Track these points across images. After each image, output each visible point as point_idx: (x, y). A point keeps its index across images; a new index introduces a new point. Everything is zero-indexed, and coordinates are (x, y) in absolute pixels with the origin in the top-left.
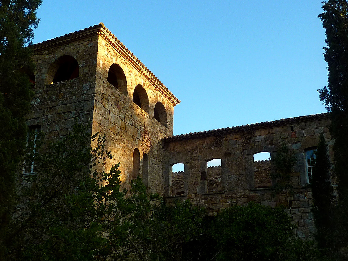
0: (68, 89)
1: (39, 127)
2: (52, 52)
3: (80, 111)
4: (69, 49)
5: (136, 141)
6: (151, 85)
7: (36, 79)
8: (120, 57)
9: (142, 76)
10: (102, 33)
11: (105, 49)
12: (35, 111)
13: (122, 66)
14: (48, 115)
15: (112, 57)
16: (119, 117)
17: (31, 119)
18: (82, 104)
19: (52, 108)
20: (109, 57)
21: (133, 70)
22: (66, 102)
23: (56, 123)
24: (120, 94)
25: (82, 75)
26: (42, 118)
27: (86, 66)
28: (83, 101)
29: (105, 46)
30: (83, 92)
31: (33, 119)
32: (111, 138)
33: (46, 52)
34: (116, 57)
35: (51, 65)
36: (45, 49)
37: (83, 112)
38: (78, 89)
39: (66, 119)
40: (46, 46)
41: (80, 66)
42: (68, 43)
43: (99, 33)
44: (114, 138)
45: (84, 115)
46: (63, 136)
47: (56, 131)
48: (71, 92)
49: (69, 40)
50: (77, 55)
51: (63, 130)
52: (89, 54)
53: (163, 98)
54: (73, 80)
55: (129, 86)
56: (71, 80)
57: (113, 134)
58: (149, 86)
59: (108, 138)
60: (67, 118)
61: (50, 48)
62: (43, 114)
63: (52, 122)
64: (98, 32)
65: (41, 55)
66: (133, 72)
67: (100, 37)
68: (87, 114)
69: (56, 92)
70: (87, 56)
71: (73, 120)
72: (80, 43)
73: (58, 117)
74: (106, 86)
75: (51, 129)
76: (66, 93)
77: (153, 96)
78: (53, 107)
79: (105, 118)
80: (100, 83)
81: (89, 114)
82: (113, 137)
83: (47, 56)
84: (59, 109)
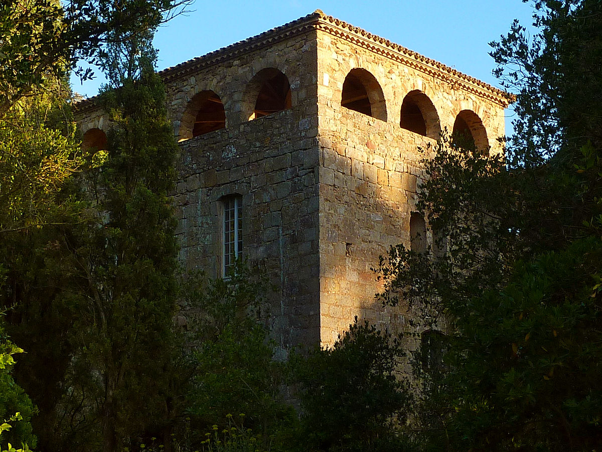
0: (277, 128)
1: (239, 196)
2: (247, 63)
3: (299, 167)
4: (274, 57)
5: (414, 199)
6: (442, 82)
7: (226, 112)
8: (364, 53)
9: (417, 72)
10: (322, 26)
11: (332, 49)
12: (230, 169)
13: (371, 68)
14: (251, 177)
15: (347, 59)
16: (373, 164)
17: (225, 184)
18: (301, 155)
19: (256, 163)
20: (342, 61)
21: (395, 67)
22: (275, 152)
23: (263, 189)
24: (371, 122)
25: (296, 103)
26: (243, 182)
27: (302, 86)
28: (301, 150)
29: (331, 45)
30: (301, 134)
31: (228, 183)
32: (359, 206)
33: (236, 62)
34: (357, 57)
35: (248, 86)
36: (234, 57)
37: (303, 169)
38: (292, 127)
39: (279, 183)
40: (236, 53)
41: (292, 86)
42: (270, 45)
43: (316, 26)
44: (364, 205)
45: (306, 174)
46: (276, 211)
47: (265, 203)
48: (282, 134)
49: (270, 40)
50: (286, 67)
51: (276, 201)
52: (304, 65)
53: (474, 99)
54: (284, 112)
55: (389, 100)
56: (280, 113)
57: (362, 198)
58: (437, 87)
59: (353, 207)
60: (280, 181)
61: (243, 55)
62: (243, 174)
63: (258, 188)
64: (314, 26)
65: (231, 67)
66: (397, 72)
67: (319, 33)
68: (310, 172)
69: (259, 134)
70: (302, 69)
71: (290, 183)
72: (290, 44)
73: (267, 178)
74: (340, 115)
75: (257, 201)
76: (275, 135)
77: (449, 102)
78: (257, 161)
79: (343, 173)
80: (327, 114)
81: (313, 172)
82: (362, 203)
83: (240, 68)
84: (266, 165)
